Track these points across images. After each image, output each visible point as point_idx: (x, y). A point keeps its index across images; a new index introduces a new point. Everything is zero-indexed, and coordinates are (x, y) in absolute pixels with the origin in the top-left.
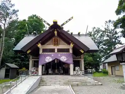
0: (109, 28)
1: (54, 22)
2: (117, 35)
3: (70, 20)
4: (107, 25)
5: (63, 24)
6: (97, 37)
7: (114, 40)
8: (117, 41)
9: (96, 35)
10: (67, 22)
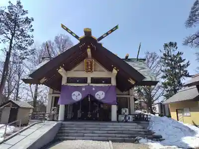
0: (170, 53)
1: (85, 32)
2: (182, 64)
3: (112, 31)
4: (167, 50)
5: (102, 38)
7: (177, 71)
8: (182, 72)
10: (107, 34)
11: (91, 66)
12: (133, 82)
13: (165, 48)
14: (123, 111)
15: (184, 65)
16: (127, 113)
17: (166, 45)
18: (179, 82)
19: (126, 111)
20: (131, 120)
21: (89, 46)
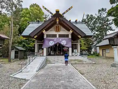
1: (56, 11)
2: (108, 23)
3: (70, 9)
4: (100, 14)
5: (64, 13)
6: (90, 24)
7: (105, 27)
8: (108, 27)
9: (90, 22)
10: (67, 11)
11: (59, 28)
12: (80, 37)
13: (99, 12)
14: (75, 50)
15: (110, 24)
16: (77, 52)
17: (100, 11)
18: (106, 34)
19: (76, 51)
20: (78, 55)
21: (58, 18)
